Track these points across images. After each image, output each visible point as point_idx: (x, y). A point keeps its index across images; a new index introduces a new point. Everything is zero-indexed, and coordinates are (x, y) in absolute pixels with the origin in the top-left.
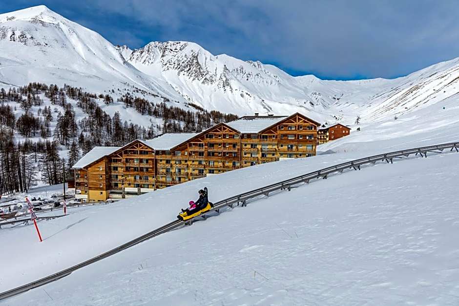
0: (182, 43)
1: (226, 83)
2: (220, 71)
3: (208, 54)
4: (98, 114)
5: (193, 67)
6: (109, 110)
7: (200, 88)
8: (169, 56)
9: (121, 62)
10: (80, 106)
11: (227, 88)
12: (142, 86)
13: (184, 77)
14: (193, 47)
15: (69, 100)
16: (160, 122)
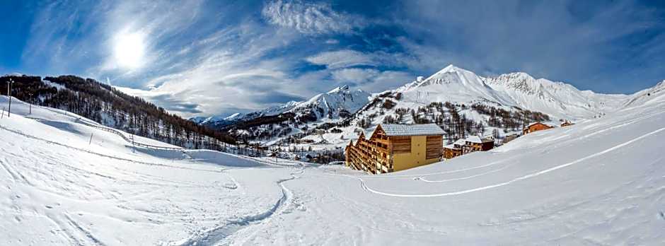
0: (518, 73)
1: (541, 94)
2: (538, 88)
3: (532, 78)
4: (455, 115)
5: (523, 86)
6: (461, 113)
7: (526, 97)
8: (511, 81)
9: (483, 85)
10: (449, 111)
11: (542, 97)
12: (491, 98)
13: (518, 92)
14: (524, 75)
15: (445, 109)
16: (488, 118)
